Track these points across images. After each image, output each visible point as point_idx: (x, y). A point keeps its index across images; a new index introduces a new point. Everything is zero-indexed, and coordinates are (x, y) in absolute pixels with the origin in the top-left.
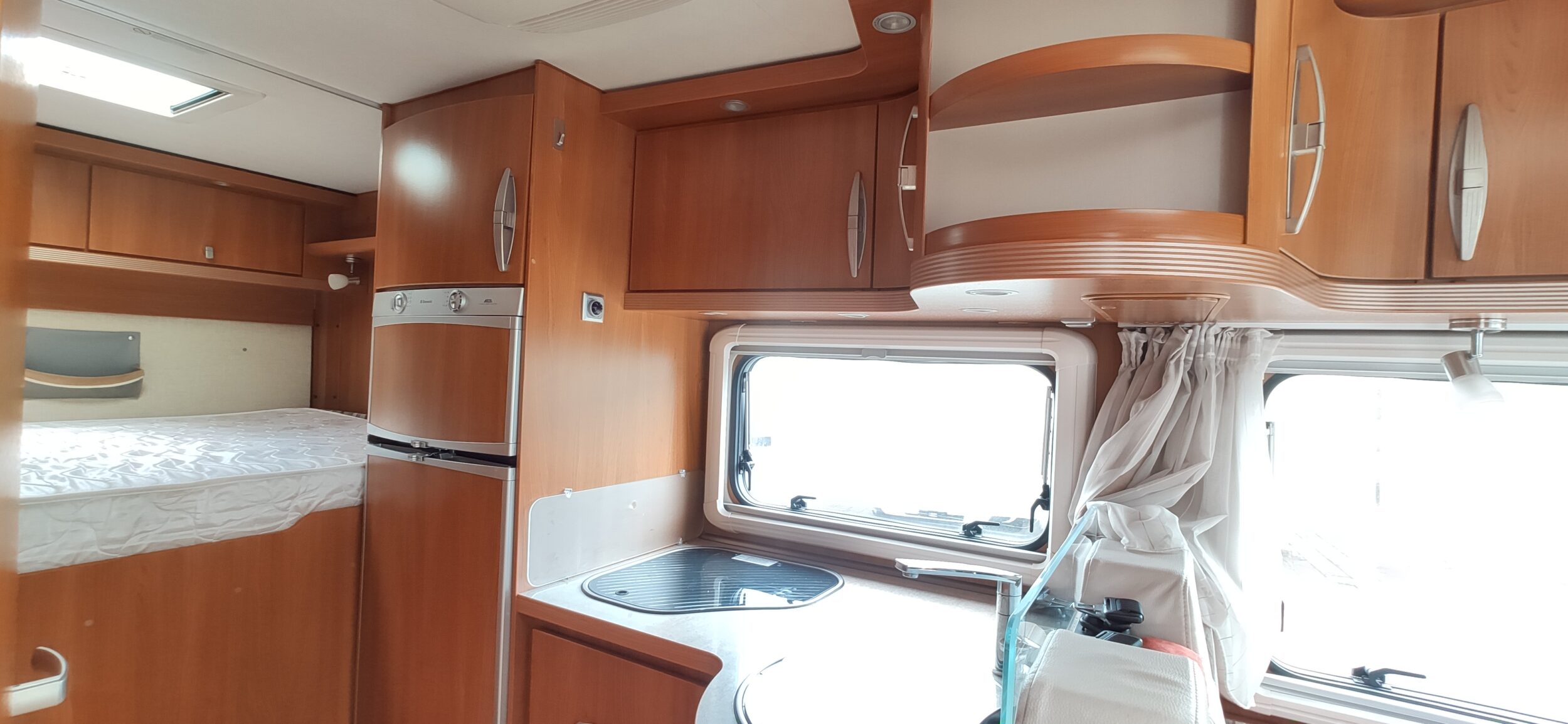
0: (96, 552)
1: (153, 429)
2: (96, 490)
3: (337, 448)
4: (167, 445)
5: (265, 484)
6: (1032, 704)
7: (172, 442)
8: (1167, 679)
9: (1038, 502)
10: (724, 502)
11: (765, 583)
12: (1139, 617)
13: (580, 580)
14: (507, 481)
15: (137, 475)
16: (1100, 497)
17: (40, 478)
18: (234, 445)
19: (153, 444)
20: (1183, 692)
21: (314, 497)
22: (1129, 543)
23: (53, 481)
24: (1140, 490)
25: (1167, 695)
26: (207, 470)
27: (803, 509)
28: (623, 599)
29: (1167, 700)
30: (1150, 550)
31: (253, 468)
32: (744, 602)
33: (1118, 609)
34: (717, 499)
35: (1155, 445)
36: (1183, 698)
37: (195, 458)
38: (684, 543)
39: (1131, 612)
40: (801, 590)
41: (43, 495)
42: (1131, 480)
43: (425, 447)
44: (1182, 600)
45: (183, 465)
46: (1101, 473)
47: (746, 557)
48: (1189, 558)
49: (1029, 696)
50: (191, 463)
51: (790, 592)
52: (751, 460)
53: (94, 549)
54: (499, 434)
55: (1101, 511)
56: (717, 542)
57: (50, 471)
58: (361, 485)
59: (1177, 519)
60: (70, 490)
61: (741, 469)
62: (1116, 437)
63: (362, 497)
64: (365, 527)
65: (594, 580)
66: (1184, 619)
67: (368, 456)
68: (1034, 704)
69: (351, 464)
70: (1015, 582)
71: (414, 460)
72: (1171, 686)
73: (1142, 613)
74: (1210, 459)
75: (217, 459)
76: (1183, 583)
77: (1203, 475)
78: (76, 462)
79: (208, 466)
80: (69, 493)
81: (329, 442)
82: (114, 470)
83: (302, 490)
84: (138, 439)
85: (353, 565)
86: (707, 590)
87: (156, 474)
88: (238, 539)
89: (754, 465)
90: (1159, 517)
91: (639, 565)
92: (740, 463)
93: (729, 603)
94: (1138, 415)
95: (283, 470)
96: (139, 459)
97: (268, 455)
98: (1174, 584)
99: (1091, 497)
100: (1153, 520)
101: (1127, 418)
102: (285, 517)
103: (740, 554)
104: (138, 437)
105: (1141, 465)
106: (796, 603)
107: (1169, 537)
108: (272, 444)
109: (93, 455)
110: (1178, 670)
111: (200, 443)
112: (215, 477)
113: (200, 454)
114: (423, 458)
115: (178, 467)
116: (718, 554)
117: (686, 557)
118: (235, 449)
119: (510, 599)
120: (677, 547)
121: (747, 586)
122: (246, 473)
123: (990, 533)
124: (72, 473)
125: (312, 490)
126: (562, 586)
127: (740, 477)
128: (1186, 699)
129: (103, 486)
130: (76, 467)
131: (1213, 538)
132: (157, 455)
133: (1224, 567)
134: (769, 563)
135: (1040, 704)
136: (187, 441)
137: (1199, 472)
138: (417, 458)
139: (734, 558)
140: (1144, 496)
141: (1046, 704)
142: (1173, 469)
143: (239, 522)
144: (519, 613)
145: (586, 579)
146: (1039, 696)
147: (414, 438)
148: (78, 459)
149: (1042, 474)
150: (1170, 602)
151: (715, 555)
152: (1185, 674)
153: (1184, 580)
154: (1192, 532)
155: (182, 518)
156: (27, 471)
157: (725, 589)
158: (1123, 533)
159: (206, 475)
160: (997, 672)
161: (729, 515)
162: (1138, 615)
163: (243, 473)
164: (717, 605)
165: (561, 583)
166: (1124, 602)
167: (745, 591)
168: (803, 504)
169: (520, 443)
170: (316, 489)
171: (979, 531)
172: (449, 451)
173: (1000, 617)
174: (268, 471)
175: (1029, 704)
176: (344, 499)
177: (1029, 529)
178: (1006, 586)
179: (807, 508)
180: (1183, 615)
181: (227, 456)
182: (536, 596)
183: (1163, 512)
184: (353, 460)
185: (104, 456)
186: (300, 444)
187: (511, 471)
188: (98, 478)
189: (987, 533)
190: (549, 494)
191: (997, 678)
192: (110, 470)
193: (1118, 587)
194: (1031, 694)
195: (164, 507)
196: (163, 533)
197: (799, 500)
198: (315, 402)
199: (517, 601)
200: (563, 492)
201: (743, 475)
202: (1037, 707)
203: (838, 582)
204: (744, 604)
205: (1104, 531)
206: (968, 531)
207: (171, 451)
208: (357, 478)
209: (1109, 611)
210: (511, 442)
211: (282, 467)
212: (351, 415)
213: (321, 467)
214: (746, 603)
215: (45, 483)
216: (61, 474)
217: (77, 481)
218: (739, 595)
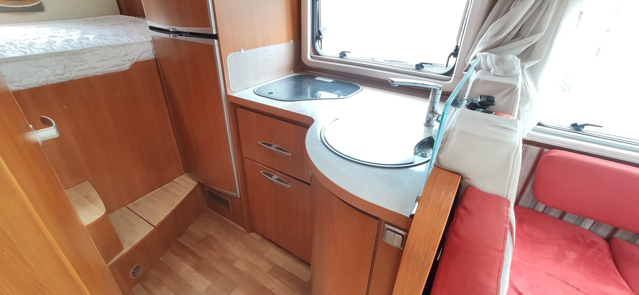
0: (54, 80)
1: (57, 26)
2: (41, 53)
3: (137, 33)
4: (64, 33)
5: (111, 49)
6: (449, 137)
7: (66, 32)
8: (508, 128)
9: (452, 54)
10: (310, 54)
11: (329, 88)
12: (494, 103)
13: (253, 89)
14: (215, 46)
15: (56, 46)
16: (484, 51)
17: (16, 48)
18: (93, 32)
19: (59, 33)
20: (515, 133)
21: (134, 55)
22: (494, 72)
23: (22, 50)
24: (505, 47)
25: (508, 134)
26: (85, 43)
27: (345, 57)
28: (271, 96)
29: (508, 136)
30: (504, 75)
31: (103, 42)
32: (320, 96)
33: (485, 100)
34: (307, 53)
35: (518, 25)
36: (514, 136)
37: (78, 38)
38: (294, 72)
39: (491, 101)
40: (344, 92)
41: (20, 55)
42: (501, 43)
43: (175, 31)
44: (514, 96)
45: (74, 41)
46: (487, 40)
47: (321, 78)
48: (521, 78)
49: (448, 134)
50: (77, 40)
51: (340, 92)
52: (322, 35)
53: (53, 78)
54: (208, 24)
55: (483, 57)
56: (309, 72)
57: (19, 45)
58: (153, 50)
59: (520, 60)
60: (30, 53)
61: (317, 39)
62: (499, 21)
63: (155, 55)
64: (160, 67)
65: (258, 88)
66: (512, 104)
67: (152, 36)
68: (450, 137)
69: (145, 40)
70: (439, 89)
71: (172, 37)
72: (509, 131)
73: (495, 101)
74: (544, 31)
75: (88, 39)
76: (517, 89)
77: (537, 40)
78: (29, 41)
79: (84, 42)
80: (30, 54)
81: (133, 30)
82: (45, 44)
83: (128, 52)
84: (52, 31)
85: (160, 84)
86: (306, 92)
87: (64, 45)
88: (110, 73)
89: (323, 37)
90: (512, 60)
91: (276, 82)
92: (317, 36)
93: (314, 97)
94: (514, 9)
95: (117, 43)
96: (54, 39)
97: (109, 36)
98: (512, 89)
99: (479, 51)
100: (508, 61)
101: (508, 10)
102: (125, 64)
103: (318, 77)
104: (51, 30)
105: (508, 35)
106: (341, 97)
107: (514, 69)
108: (109, 32)
109: (34, 38)
110: (513, 125)
111: (78, 32)
112: (89, 46)
113: (80, 36)
114: (176, 36)
115: (71, 42)
116: (309, 77)
117: (295, 78)
118: (94, 34)
119: (225, 97)
120: (291, 74)
121: (321, 90)
122: (102, 45)
123: (427, 68)
124: (28, 46)
125: (132, 52)
126: (246, 91)
127: (317, 43)
128: (516, 136)
129: (43, 51)
130: (29, 43)
131: (532, 70)
132: (61, 37)
133: (533, 83)
134: (330, 81)
135: (453, 137)
136: (73, 31)
137: (536, 38)
138: (173, 36)
139: (316, 79)
140: (505, 50)
141: (455, 137)
142: (523, 37)
143: (107, 66)
144: (230, 102)
145: (256, 88)
146: (453, 134)
147: (169, 27)
148: (29, 40)
149: (456, 40)
150: (508, 98)
151: (308, 77)
152: (516, 126)
153: (517, 88)
154: (524, 67)
155: (83, 65)
156: (9, 45)
157: (312, 91)
158: (493, 67)
159: (85, 46)
160: (426, 124)
161: (313, 60)
162: (493, 102)
163: (100, 44)
164: (309, 98)
165: (245, 90)
166: (487, 97)
167: (320, 92)
168: (345, 55)
169: (217, 28)
170: (134, 51)
171: (423, 67)
172: (186, 33)
173: (430, 103)
174: (111, 44)
175: (448, 137)
176: (148, 56)
177: (446, 66)
178: (435, 90)
179: (347, 57)
180: (513, 102)
181: (91, 37)
182: (235, 95)
183: (514, 57)
184: (146, 38)
185: (39, 38)
186: (121, 31)
187: (216, 41)
188: (40, 47)
189: (426, 68)
190: (235, 51)
191: (425, 126)
192: (44, 44)
193: (485, 90)
194: (449, 133)
195: (73, 60)
196: (78, 71)
197: (343, 53)
198: (122, 12)
199: (229, 97)
200: (240, 51)
201: (318, 42)
202: (451, 138)
203: (360, 88)
204: (320, 97)
205: (483, 66)
206: (418, 67)
207: (67, 35)
208: (150, 47)
209: (481, 101)
210: (213, 27)
211: (116, 42)
212: (140, 18)
213: (133, 42)
214: (321, 97)
215: (18, 50)
216: (24, 46)
217: (32, 49)
218: (318, 94)
